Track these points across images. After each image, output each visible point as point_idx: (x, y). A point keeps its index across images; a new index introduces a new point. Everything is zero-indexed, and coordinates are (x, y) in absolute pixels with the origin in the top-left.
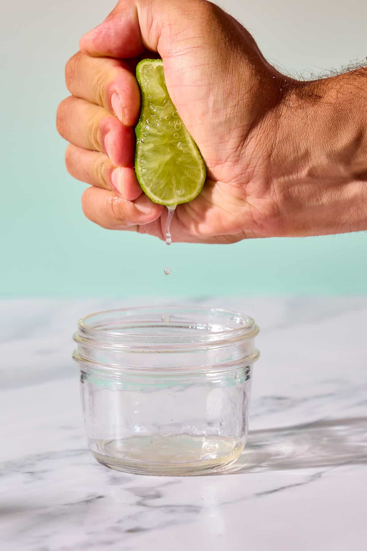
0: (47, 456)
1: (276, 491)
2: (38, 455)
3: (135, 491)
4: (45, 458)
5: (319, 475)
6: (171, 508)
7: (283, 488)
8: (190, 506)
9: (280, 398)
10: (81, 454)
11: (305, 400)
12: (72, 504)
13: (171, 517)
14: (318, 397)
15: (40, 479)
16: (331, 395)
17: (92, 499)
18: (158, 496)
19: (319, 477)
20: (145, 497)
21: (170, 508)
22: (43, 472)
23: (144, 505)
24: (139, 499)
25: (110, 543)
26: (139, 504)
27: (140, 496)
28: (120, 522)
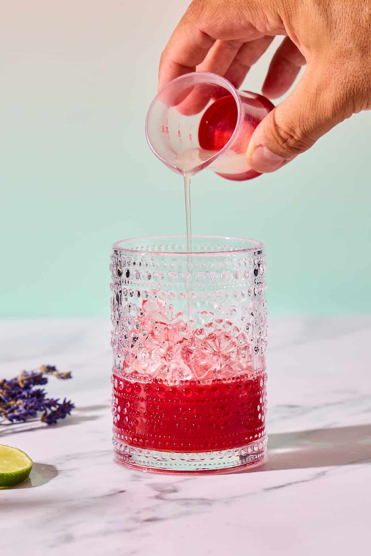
0: (76, 457)
1: (282, 486)
2: (68, 456)
3: (154, 487)
4: (73, 458)
5: (323, 474)
6: (186, 501)
7: (290, 484)
8: (202, 499)
9: (292, 407)
10: (106, 454)
11: (315, 408)
12: (96, 498)
13: (184, 509)
14: (327, 405)
15: (68, 476)
16: (340, 403)
17: (115, 493)
18: (175, 491)
19: (323, 475)
20: (163, 491)
21: (184, 501)
22: (72, 470)
23: (162, 499)
24: (157, 493)
25: (128, 530)
26: (157, 497)
27: (158, 491)
28: (139, 512)
